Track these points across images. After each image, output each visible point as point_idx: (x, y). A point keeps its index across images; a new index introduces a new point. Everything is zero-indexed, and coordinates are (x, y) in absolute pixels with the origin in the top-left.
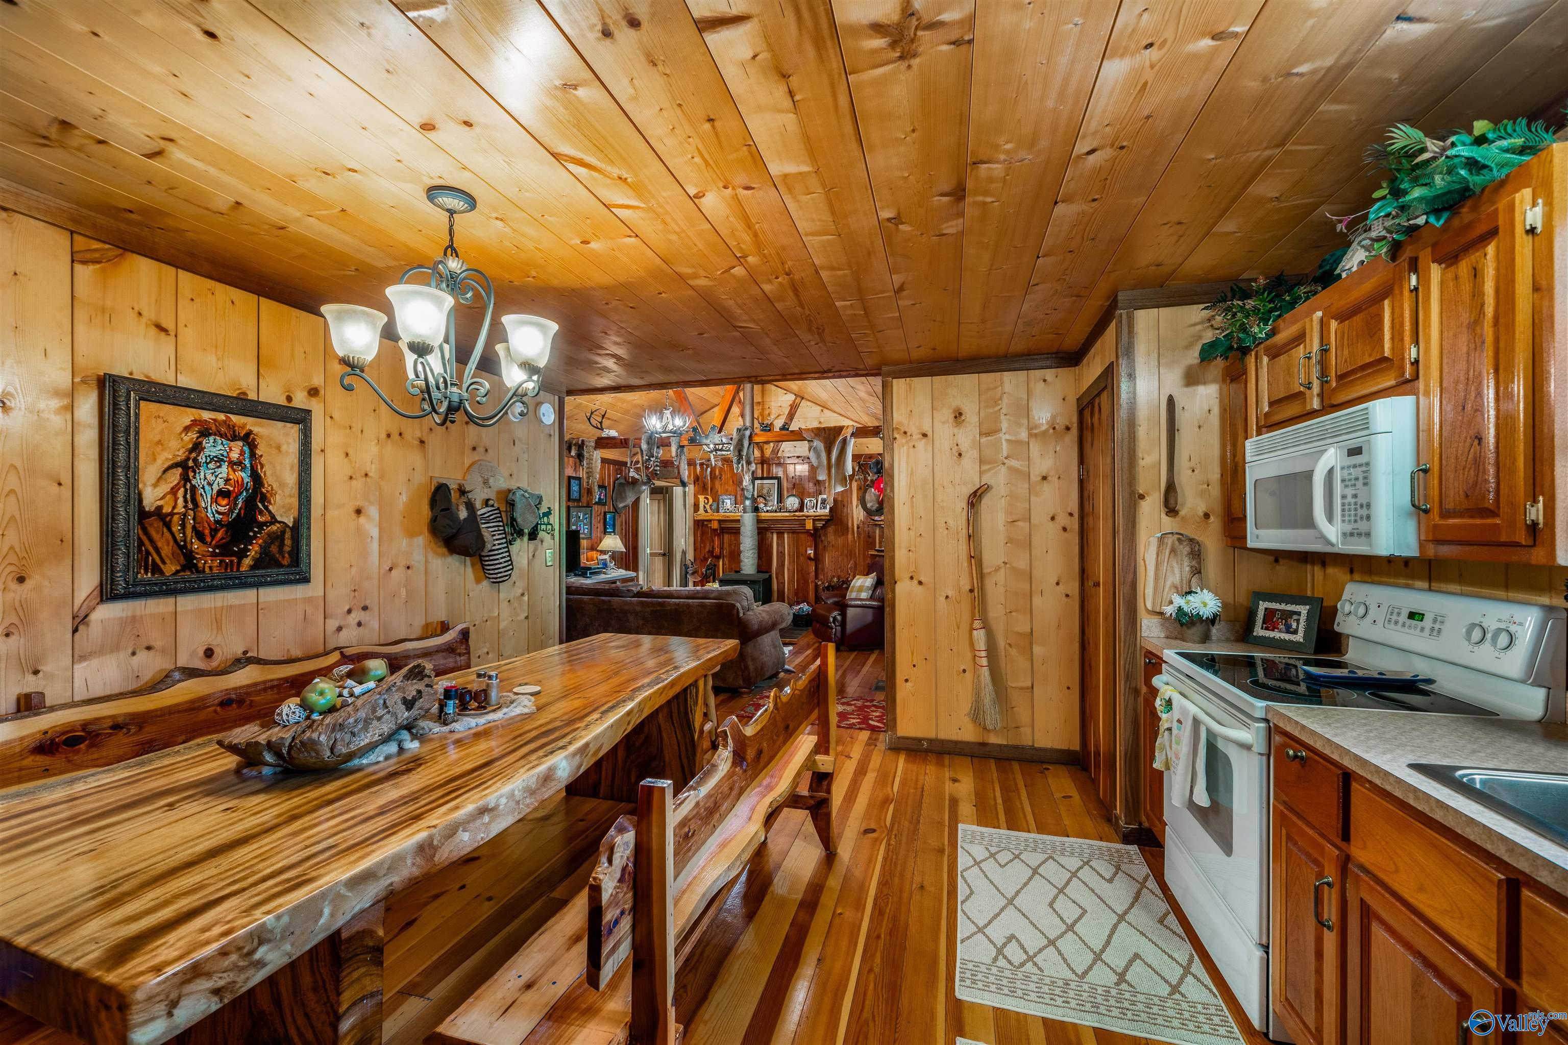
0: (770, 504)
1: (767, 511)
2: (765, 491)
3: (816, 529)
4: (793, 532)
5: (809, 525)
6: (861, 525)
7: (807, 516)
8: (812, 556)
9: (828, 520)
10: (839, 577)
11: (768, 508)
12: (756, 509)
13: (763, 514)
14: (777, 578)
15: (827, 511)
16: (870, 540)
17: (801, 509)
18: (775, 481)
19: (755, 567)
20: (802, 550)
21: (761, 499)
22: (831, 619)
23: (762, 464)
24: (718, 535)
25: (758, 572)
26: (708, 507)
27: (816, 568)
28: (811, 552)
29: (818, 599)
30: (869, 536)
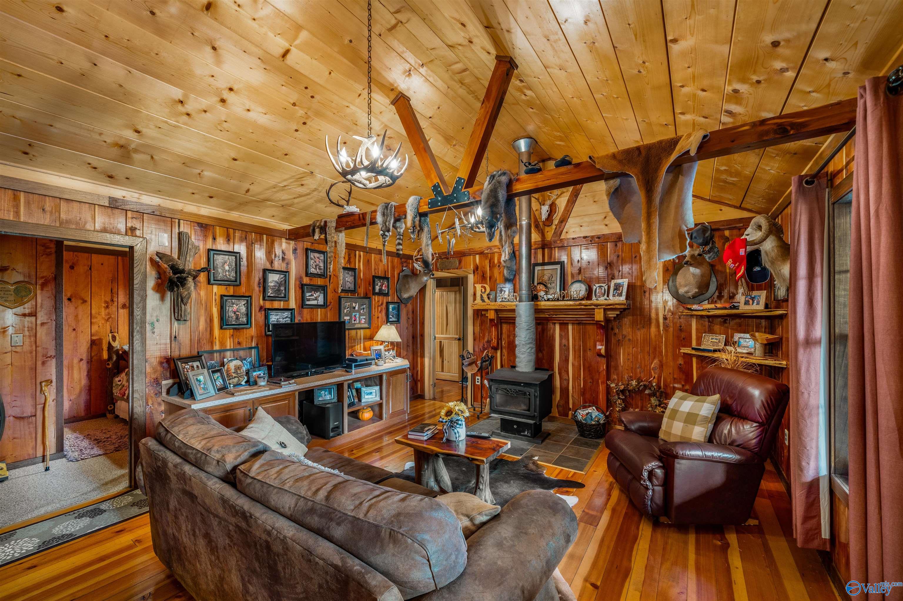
0: (551, 291)
1: (548, 300)
2: (546, 278)
3: (607, 320)
4: (579, 323)
5: (599, 316)
6: (669, 315)
7: (597, 305)
8: (603, 352)
9: (625, 309)
10: (639, 380)
11: (550, 297)
12: (534, 298)
13: (543, 303)
14: (560, 374)
15: (623, 298)
16: (683, 335)
17: (589, 296)
18: (558, 267)
19: (532, 364)
20: (590, 344)
21: (541, 287)
22: (645, 474)
23: (543, 249)
24: (496, 326)
25: (536, 369)
26: (485, 296)
27: (608, 367)
28: (601, 347)
29: (609, 403)
30: (681, 330)
